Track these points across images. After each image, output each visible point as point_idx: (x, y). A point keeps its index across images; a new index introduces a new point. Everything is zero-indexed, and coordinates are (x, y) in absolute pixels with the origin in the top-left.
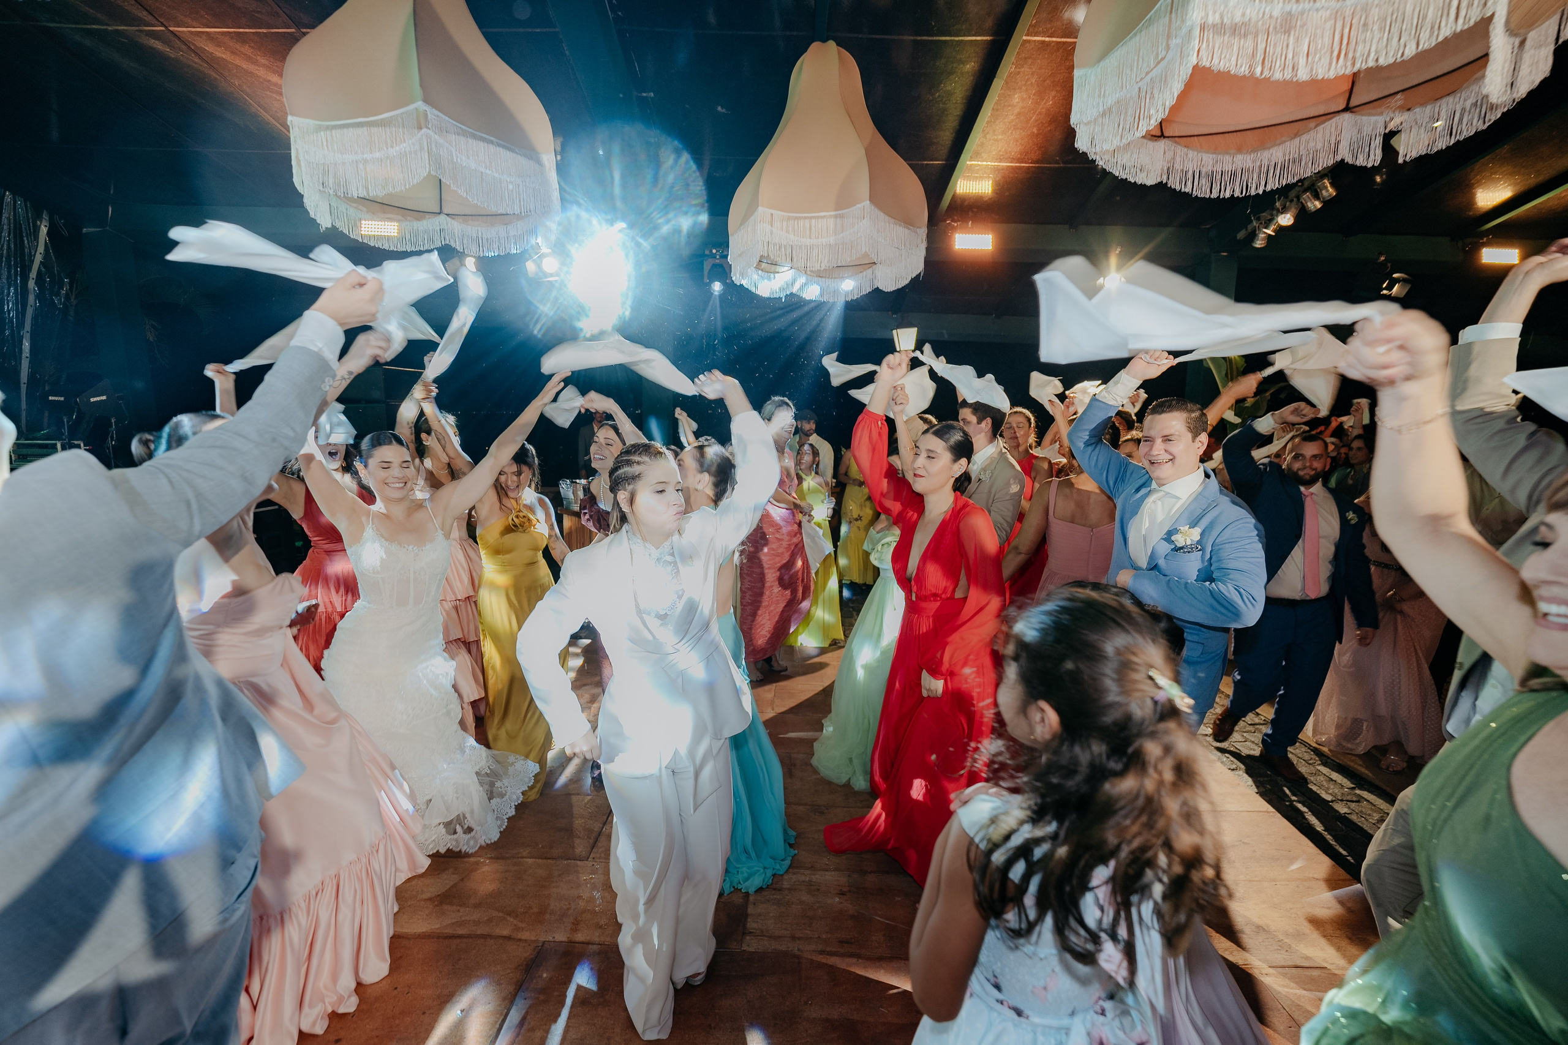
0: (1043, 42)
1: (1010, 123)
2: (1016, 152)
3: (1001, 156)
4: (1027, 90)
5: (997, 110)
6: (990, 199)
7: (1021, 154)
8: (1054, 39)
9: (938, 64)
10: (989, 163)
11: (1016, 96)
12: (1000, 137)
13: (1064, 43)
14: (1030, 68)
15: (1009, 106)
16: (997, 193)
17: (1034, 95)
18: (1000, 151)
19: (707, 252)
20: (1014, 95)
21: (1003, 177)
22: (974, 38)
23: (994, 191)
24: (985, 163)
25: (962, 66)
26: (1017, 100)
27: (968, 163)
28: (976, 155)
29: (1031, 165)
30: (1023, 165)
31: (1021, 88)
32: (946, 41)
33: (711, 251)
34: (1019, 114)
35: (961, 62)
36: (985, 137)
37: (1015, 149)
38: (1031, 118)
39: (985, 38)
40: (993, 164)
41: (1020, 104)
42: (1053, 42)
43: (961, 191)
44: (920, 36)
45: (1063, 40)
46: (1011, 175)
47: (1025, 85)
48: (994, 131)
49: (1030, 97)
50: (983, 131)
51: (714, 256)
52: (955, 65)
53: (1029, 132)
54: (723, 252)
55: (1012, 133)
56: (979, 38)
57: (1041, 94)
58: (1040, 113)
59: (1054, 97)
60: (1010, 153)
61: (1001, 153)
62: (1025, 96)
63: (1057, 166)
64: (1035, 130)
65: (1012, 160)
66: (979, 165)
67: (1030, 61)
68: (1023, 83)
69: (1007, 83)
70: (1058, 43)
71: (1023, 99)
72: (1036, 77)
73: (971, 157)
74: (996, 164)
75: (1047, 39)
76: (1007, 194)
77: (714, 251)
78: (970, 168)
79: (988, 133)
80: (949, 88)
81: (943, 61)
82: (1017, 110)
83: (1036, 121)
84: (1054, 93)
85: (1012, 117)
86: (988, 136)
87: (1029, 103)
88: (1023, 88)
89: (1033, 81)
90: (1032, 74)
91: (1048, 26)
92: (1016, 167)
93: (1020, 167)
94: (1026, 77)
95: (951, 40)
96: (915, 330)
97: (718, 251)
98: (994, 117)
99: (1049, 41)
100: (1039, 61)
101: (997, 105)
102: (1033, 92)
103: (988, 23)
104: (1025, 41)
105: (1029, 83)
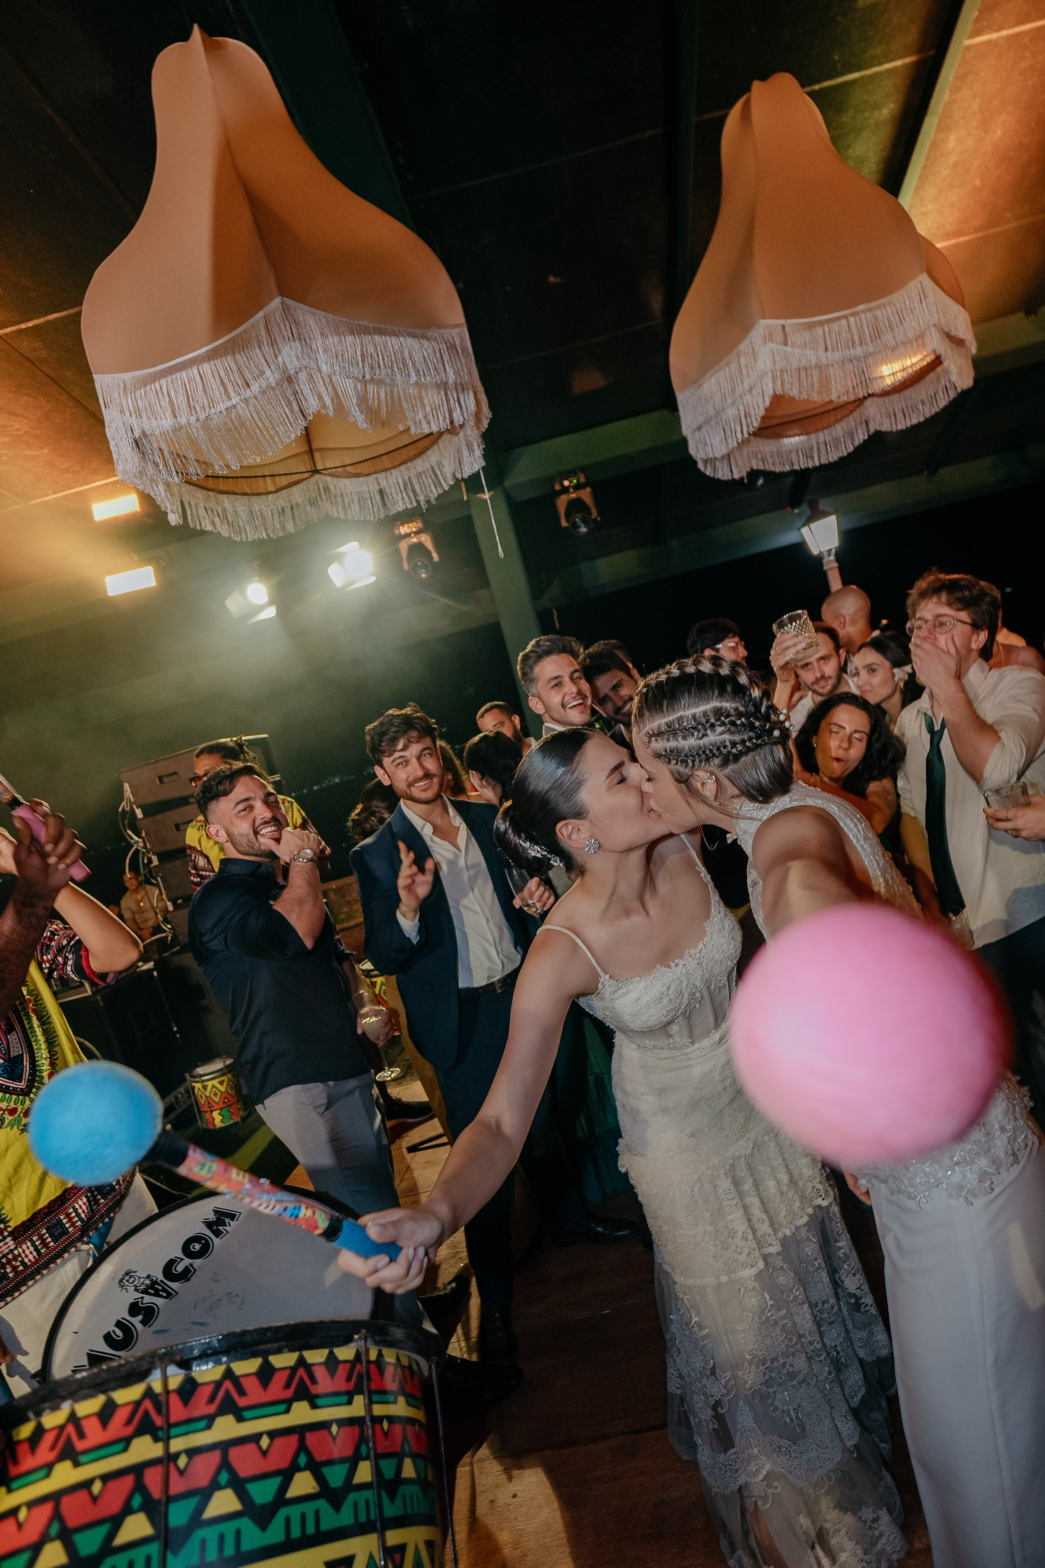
0: (988, 43)
4: (968, 127)
7: (959, 224)
8: (1005, 33)
9: (844, 119)
11: (952, 138)
12: (930, 207)
13: (1018, 34)
14: (975, 89)
15: (943, 155)
17: (976, 128)
18: (930, 228)
19: (557, 487)
22: (891, 65)
25: (876, 113)
26: (953, 144)
29: (972, 236)
30: (961, 239)
31: (958, 125)
32: (854, 81)
33: (562, 485)
34: (957, 164)
35: (876, 107)
37: (949, 218)
39: (907, 61)
41: (958, 153)
42: (1003, 37)
44: (818, 82)
45: (1017, 30)
47: (964, 117)
48: (922, 201)
51: (565, 490)
52: (866, 115)
55: (946, 197)
56: (899, 63)
57: (985, 125)
58: (985, 155)
60: (944, 226)
64: (978, 182)
65: (947, 236)
67: (970, 78)
68: (962, 114)
70: (1009, 38)
72: (978, 100)
75: (994, 36)
77: (566, 483)
81: (851, 112)
82: (953, 158)
83: (979, 166)
84: (1003, 117)
87: (971, 142)
88: (962, 122)
89: (975, 107)
90: (974, 97)
91: (996, 14)
92: (952, 246)
93: (957, 246)
94: (965, 104)
95: (862, 78)
96: (833, 518)
97: (571, 482)
98: (923, 179)
99: (998, 39)
100: (982, 74)
101: (928, 158)
102: (976, 123)
103: (912, 34)
104: (968, 48)
105: (970, 112)
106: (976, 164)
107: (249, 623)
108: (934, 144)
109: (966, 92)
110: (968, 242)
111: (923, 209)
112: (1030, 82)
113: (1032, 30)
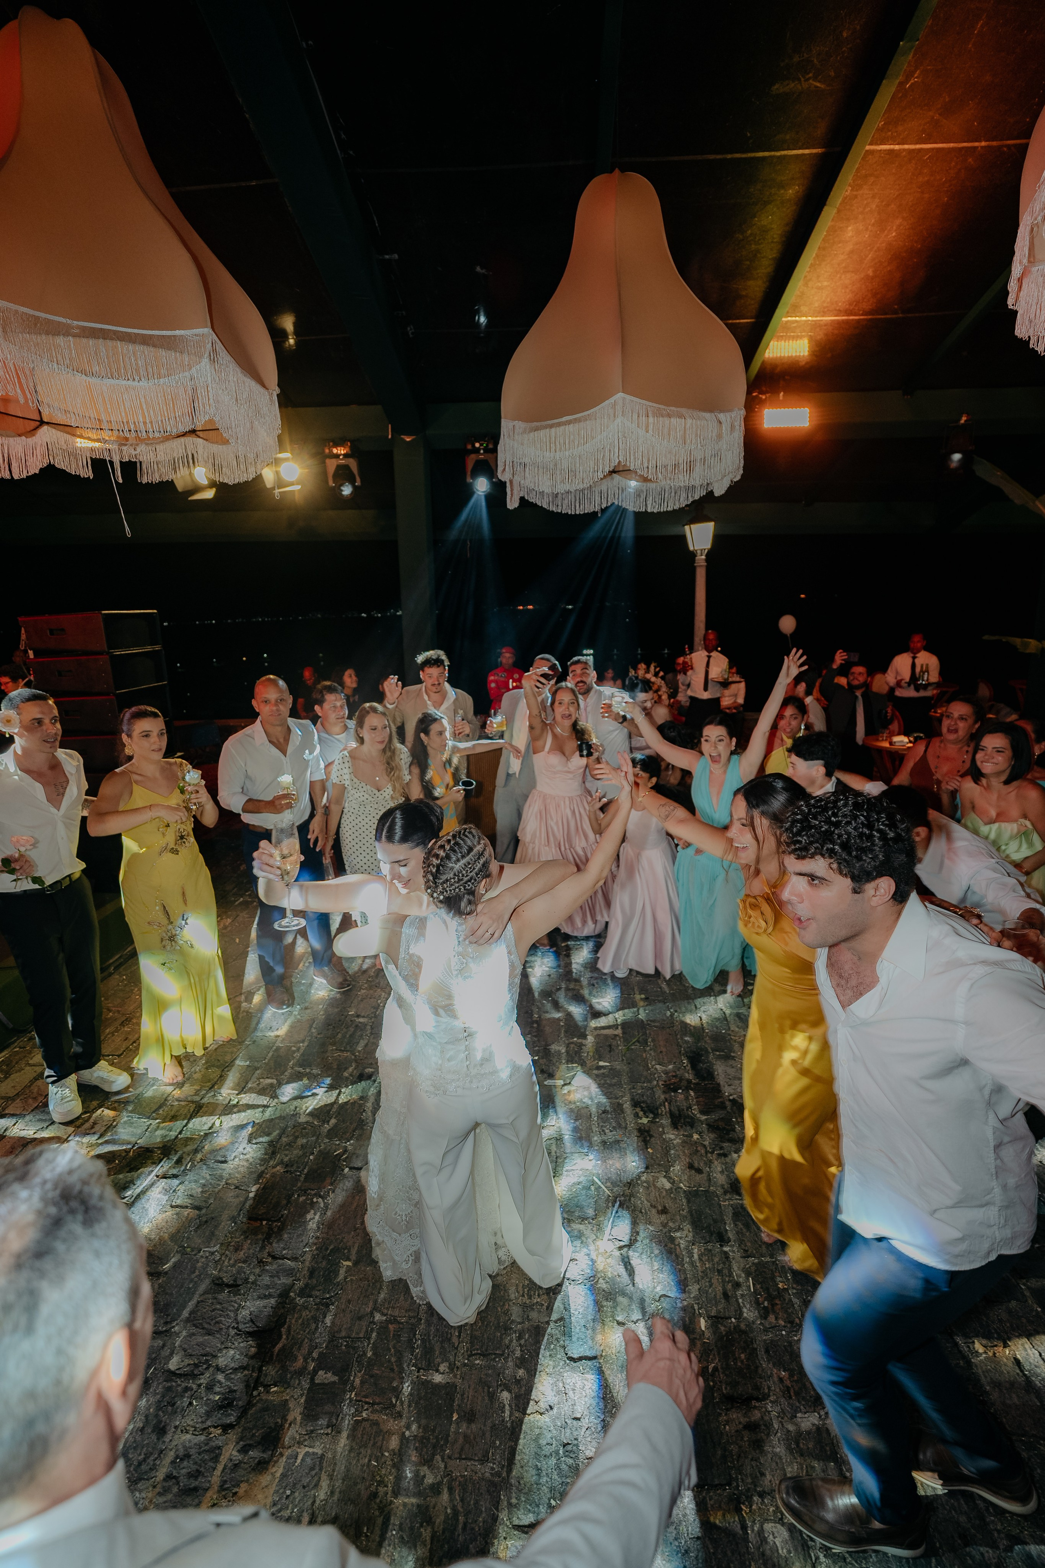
0: (891, 151)
1: (839, 265)
2: (844, 302)
3: (825, 307)
4: (864, 219)
5: (824, 249)
6: (807, 363)
7: (850, 304)
8: (906, 147)
9: (752, 190)
10: (810, 318)
11: (850, 228)
12: (825, 283)
13: (920, 150)
14: (871, 189)
15: (841, 242)
16: (816, 356)
17: (873, 225)
18: (824, 302)
19: (469, 447)
20: (847, 227)
21: (826, 335)
22: (800, 152)
23: (813, 353)
24: (804, 318)
25: (782, 191)
26: (850, 234)
27: (784, 319)
28: (795, 309)
29: (862, 317)
30: (851, 318)
31: (857, 217)
32: (764, 158)
33: (473, 445)
34: (852, 252)
35: (782, 186)
36: (806, 285)
37: (844, 297)
38: (867, 256)
39: (814, 151)
40: (815, 319)
41: (855, 239)
42: (904, 150)
43: (771, 356)
45: (918, 146)
46: (836, 332)
47: (862, 213)
48: (818, 277)
49: (867, 229)
50: (805, 277)
51: (477, 451)
52: (773, 191)
53: (862, 275)
54: (487, 445)
55: (840, 278)
56: (807, 151)
57: (881, 225)
58: (880, 249)
59: (899, 226)
60: (837, 303)
61: (825, 305)
62: (861, 228)
63: (894, 316)
64: (870, 273)
65: (839, 312)
66: (796, 321)
67: (872, 179)
68: (861, 209)
69: (839, 211)
70: (910, 151)
71: (858, 232)
72: (877, 200)
73: (788, 312)
74: (818, 318)
75: (897, 147)
76: (829, 355)
77: (477, 445)
78: (787, 327)
79: (810, 280)
80: (764, 223)
81: (759, 186)
82: (850, 247)
83: (873, 260)
84: (898, 222)
85: (842, 257)
86: (810, 284)
87: (867, 236)
88: (860, 217)
89: (874, 206)
90: (874, 197)
91: (900, 128)
92: (843, 320)
93: (847, 322)
94: (865, 202)
95: (770, 157)
96: (712, 524)
97: (481, 445)
98: (819, 257)
99: (900, 150)
100: (883, 178)
101: (825, 240)
102: (873, 221)
103: (821, 129)
104: (869, 152)
105: (868, 209)
106: (870, 256)
108: (832, 230)
109: (866, 191)
110: (858, 321)
111: (819, 284)
112: (927, 196)
113: (933, 149)
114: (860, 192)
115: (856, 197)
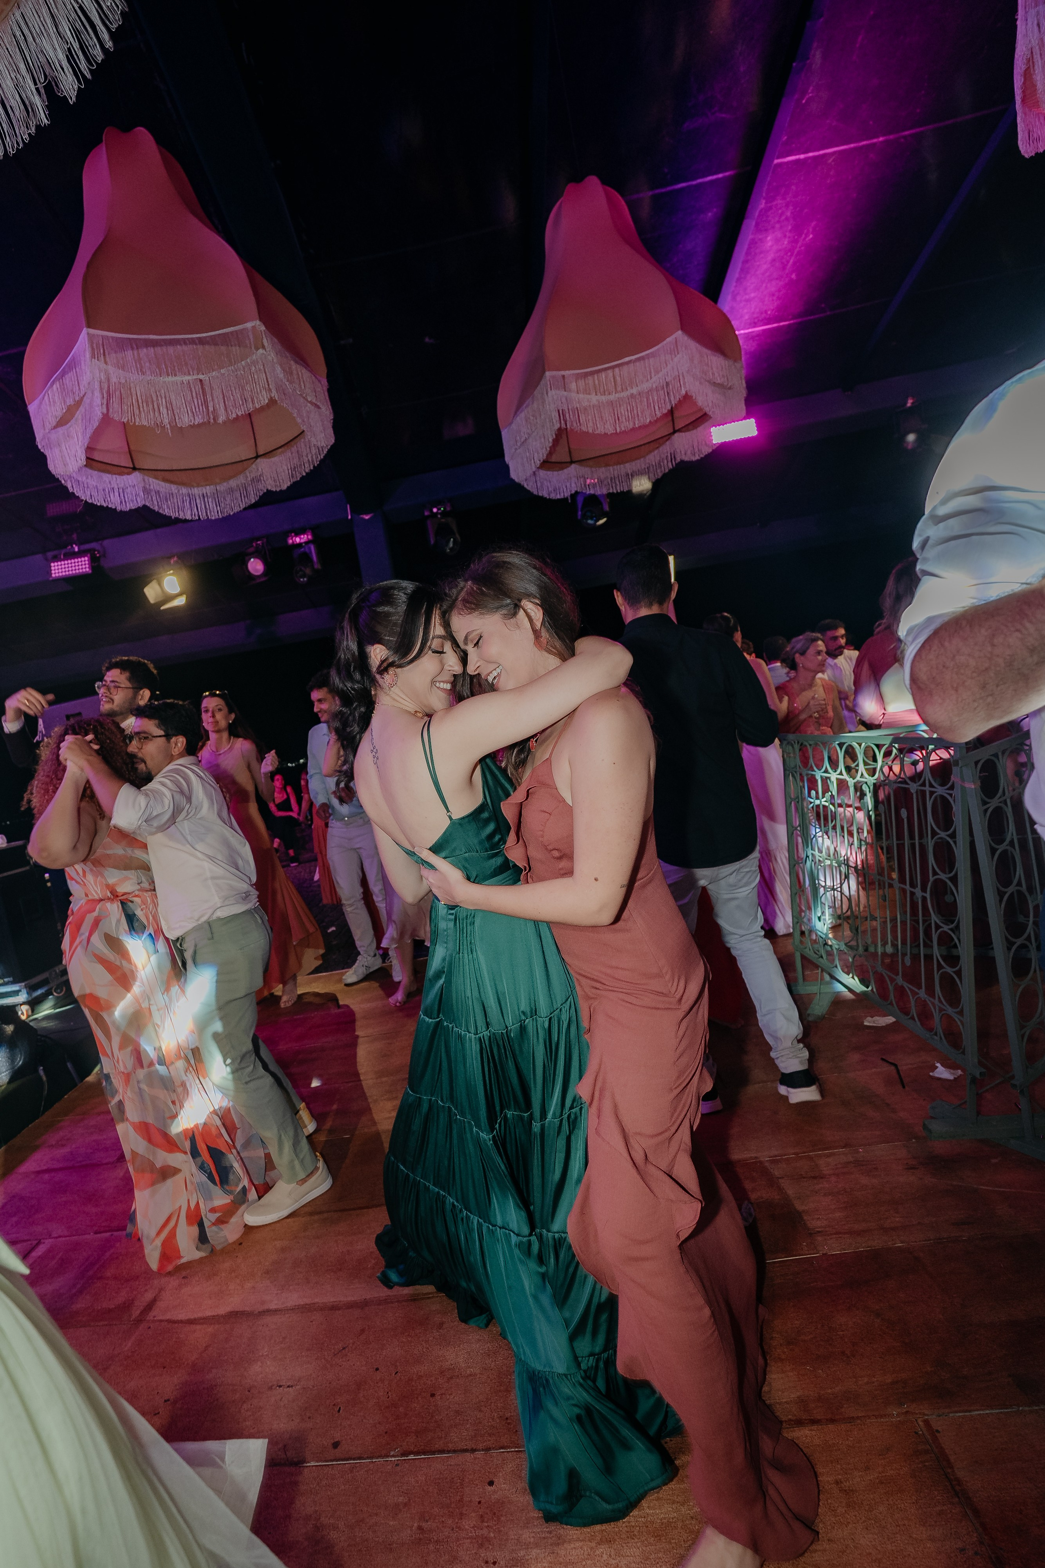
0: (798, 161)
1: (763, 274)
2: (773, 310)
3: (754, 319)
4: (781, 227)
5: (748, 261)
7: (779, 311)
8: (811, 154)
9: (674, 220)
11: (769, 238)
12: (752, 295)
13: (825, 155)
14: (784, 199)
15: (761, 252)
17: (790, 231)
18: (753, 313)
19: (427, 513)
20: (766, 237)
21: (759, 345)
22: (714, 177)
25: (702, 216)
26: (770, 244)
29: (792, 322)
30: (782, 324)
31: (773, 227)
32: (682, 189)
33: (431, 511)
34: (774, 260)
35: (701, 211)
36: (734, 298)
37: (770, 305)
38: (788, 262)
39: (727, 174)
40: (747, 331)
41: (775, 248)
42: (809, 158)
46: (768, 340)
47: (779, 222)
48: (745, 289)
49: (785, 236)
51: (435, 515)
52: (694, 217)
53: (787, 280)
54: (444, 508)
55: (766, 287)
56: (720, 176)
57: (798, 230)
58: (799, 253)
59: (816, 228)
60: (766, 312)
61: (755, 316)
62: (780, 236)
63: (822, 315)
64: (794, 276)
65: (769, 321)
67: (784, 189)
68: (777, 219)
69: (757, 225)
70: (815, 158)
71: (777, 240)
72: (791, 208)
74: (750, 330)
75: (802, 156)
76: (765, 365)
77: (435, 510)
79: (737, 293)
80: (686, 247)
81: (680, 215)
82: (771, 256)
83: (794, 263)
84: (814, 224)
85: (765, 267)
86: (738, 298)
87: (786, 243)
88: (777, 226)
89: (789, 214)
90: (787, 206)
91: (803, 138)
94: (780, 211)
95: (689, 187)
97: (439, 509)
98: (745, 271)
99: (805, 159)
100: (793, 187)
101: (748, 253)
102: (790, 227)
103: (732, 153)
104: (778, 165)
105: (783, 218)
106: (791, 261)
107: (162, 608)
108: (753, 242)
109: (779, 201)
110: (789, 326)
111: (747, 297)
112: (836, 195)
113: (834, 153)
114: (774, 203)
115: (770, 208)
